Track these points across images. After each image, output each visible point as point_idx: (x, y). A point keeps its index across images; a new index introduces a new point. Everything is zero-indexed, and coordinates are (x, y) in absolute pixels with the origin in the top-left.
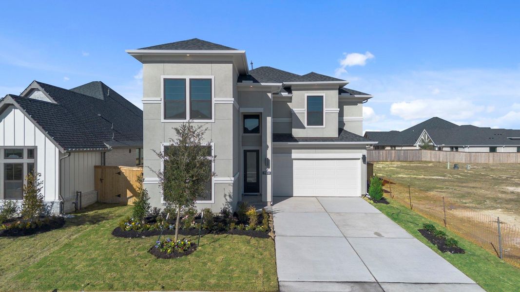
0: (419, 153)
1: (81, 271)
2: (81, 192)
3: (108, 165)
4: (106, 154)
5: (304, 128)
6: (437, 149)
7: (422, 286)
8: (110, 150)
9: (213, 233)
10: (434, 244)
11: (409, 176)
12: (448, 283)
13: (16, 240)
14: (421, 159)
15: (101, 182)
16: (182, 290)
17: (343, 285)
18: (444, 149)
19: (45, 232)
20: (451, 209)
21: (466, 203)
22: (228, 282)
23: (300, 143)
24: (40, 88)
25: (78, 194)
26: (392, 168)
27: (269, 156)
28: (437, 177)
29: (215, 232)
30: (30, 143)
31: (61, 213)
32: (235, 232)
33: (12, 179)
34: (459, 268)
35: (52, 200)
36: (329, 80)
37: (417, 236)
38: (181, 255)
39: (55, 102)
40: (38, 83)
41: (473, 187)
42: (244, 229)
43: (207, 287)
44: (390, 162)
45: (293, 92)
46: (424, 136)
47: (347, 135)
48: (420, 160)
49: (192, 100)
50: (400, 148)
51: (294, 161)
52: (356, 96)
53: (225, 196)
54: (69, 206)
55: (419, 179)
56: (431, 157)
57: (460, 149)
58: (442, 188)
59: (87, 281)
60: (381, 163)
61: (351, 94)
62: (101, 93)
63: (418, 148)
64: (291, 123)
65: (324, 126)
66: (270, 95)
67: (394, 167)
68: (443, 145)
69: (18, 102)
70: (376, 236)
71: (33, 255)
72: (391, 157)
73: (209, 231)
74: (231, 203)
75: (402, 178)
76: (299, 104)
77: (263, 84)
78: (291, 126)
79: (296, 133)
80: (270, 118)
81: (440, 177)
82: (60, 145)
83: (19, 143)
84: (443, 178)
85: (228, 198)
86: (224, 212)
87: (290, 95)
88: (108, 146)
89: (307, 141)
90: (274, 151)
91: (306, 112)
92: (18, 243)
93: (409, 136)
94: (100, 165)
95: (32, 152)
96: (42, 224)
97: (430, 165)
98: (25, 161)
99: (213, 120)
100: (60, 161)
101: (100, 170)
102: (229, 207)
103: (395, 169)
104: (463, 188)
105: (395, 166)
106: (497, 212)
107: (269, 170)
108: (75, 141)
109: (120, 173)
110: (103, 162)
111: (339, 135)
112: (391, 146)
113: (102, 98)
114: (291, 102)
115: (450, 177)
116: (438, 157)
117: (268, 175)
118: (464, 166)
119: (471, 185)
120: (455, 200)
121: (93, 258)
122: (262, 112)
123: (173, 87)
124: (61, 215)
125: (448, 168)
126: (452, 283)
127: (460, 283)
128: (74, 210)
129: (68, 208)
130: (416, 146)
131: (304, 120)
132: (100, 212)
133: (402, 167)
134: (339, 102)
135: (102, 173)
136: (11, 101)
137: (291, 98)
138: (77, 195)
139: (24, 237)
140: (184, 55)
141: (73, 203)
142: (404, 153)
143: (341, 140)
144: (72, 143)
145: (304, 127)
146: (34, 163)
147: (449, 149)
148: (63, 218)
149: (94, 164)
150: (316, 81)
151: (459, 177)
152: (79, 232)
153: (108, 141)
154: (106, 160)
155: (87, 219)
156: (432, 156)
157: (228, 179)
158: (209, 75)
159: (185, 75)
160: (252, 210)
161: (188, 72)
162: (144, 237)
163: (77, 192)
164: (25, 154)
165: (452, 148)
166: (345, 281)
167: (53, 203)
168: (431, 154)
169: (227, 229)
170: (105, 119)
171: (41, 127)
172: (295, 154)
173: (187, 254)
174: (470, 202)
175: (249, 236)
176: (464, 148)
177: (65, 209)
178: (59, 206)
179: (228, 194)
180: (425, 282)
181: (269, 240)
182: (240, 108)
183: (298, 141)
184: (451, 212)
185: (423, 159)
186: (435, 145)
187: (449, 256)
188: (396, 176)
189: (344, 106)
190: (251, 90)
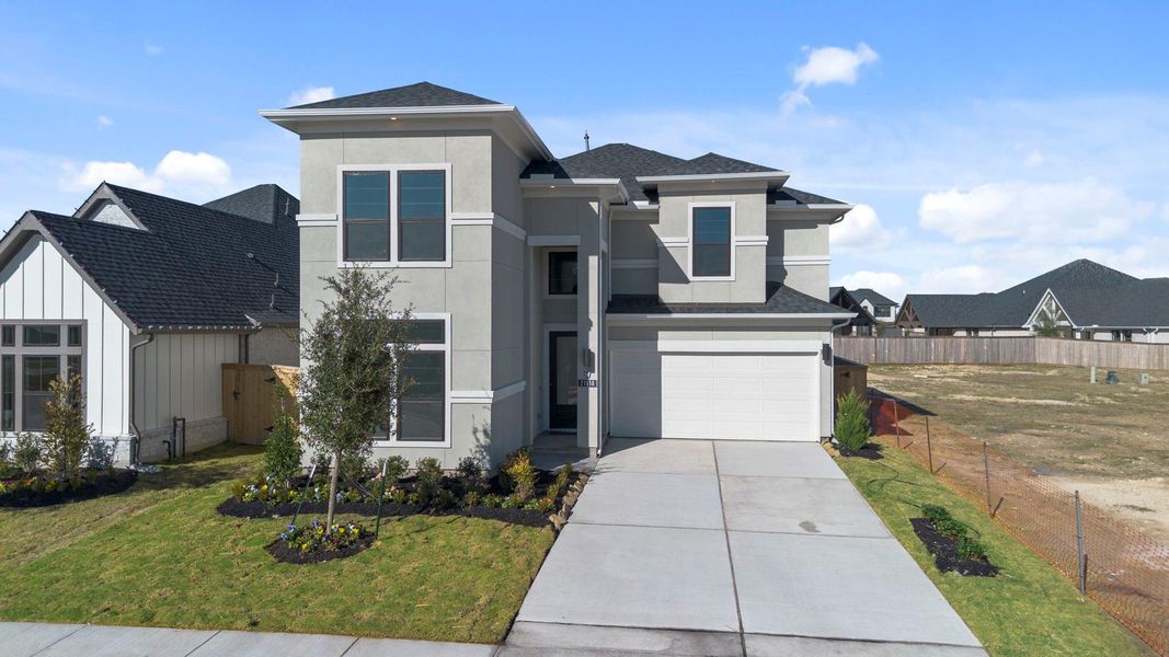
0: (1028, 344)
1: (107, 582)
2: (184, 420)
3: (255, 363)
4: (252, 339)
5: (686, 281)
6: (1078, 335)
7: (842, 645)
8: (257, 331)
9: (428, 513)
10: (931, 552)
11: (981, 398)
12: (912, 643)
13: (17, 515)
14: (1034, 358)
15: (236, 398)
16: (291, 631)
17: (657, 636)
18: (1098, 336)
19: (84, 500)
20: (1035, 475)
21: (1083, 462)
22: (397, 619)
23: (675, 316)
24: (114, 197)
25: (178, 425)
26: (950, 380)
27: (593, 345)
28: (1049, 402)
29: (433, 510)
30: (73, 314)
31: (133, 461)
32: (479, 511)
33: (38, 389)
34: (959, 611)
35: (116, 433)
36: (744, 171)
37: (898, 534)
38: (330, 556)
39: (145, 229)
40: (111, 187)
41: (1126, 426)
42: (498, 506)
43: (348, 627)
44: (953, 366)
45: (660, 199)
46: (1048, 303)
47: (789, 299)
48: (1031, 361)
49: (403, 217)
50: (989, 334)
51: (663, 357)
52: (811, 206)
53: (475, 431)
54: (152, 448)
55: (1003, 406)
56: (1058, 353)
57: (1136, 337)
58: (1047, 427)
59: (106, 604)
60: (931, 367)
61: (798, 203)
62: (271, 208)
63: (1031, 332)
64: (657, 269)
65: (732, 277)
66: (595, 205)
67: (956, 377)
68: (1095, 326)
69: (48, 227)
70: (803, 531)
71: (35, 547)
72: (958, 353)
73: (424, 507)
74: (487, 448)
75: (961, 401)
76: (674, 227)
77: (576, 181)
78: (656, 277)
79: (669, 292)
80: (596, 258)
81: (1057, 402)
82: (131, 318)
83: (52, 314)
84: (1064, 403)
85: (481, 436)
86: (469, 468)
87: (655, 207)
88: (253, 321)
89: (690, 311)
90: (607, 335)
91: (690, 245)
92: (17, 521)
93: (1010, 307)
94: (237, 361)
95: (77, 332)
96: (82, 484)
97: (1051, 373)
98: (63, 350)
99: (447, 263)
100: (133, 351)
101: (233, 373)
102: (484, 458)
103: (957, 380)
104: (1097, 428)
105: (962, 374)
106: (1150, 485)
107: (594, 377)
108: (170, 308)
109: (274, 379)
110: (243, 356)
111: (768, 299)
112: (968, 330)
113: (269, 219)
114: (657, 222)
115: (1083, 401)
116: (1077, 355)
117: (590, 389)
118: (1133, 375)
119: (1124, 421)
120: (1059, 454)
121: (147, 557)
122: (578, 243)
123: (362, 190)
124: (132, 467)
125: (1093, 381)
126: (921, 643)
127: (940, 645)
128: (167, 456)
129: (152, 453)
130: (1027, 329)
131: (687, 264)
132: (223, 462)
133: (978, 378)
134: (767, 221)
135: (238, 379)
136: (36, 225)
137: (656, 213)
138: (175, 425)
139: (36, 510)
140: (385, 119)
141: (164, 442)
142: (990, 347)
143: (771, 310)
144: (162, 313)
145: (684, 280)
146: (80, 356)
147: (1108, 336)
148: (137, 472)
149: (220, 360)
150: (714, 172)
151: (1107, 400)
152: (156, 501)
153: (256, 309)
154: (250, 352)
155: (187, 476)
156: (1063, 353)
157: (482, 393)
158: (440, 162)
159: (388, 162)
160: (522, 464)
161: (395, 157)
162: (276, 516)
163: (175, 420)
164: (64, 336)
165: (1116, 333)
166: (667, 626)
167: (116, 440)
168: (1058, 346)
169: (462, 504)
170: (263, 265)
171: (92, 280)
172: (665, 341)
173: (344, 556)
174: (1096, 460)
175: (504, 521)
176: (1145, 333)
177: (144, 454)
178: (128, 447)
179: (481, 428)
180: (853, 638)
181: (546, 531)
182: (529, 238)
183: (670, 312)
184: (1031, 481)
185: (1040, 360)
186: (1075, 327)
187: (951, 582)
188: (950, 397)
189: (786, 231)
190: (553, 195)
